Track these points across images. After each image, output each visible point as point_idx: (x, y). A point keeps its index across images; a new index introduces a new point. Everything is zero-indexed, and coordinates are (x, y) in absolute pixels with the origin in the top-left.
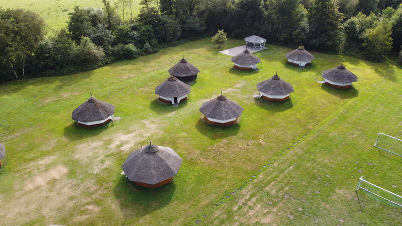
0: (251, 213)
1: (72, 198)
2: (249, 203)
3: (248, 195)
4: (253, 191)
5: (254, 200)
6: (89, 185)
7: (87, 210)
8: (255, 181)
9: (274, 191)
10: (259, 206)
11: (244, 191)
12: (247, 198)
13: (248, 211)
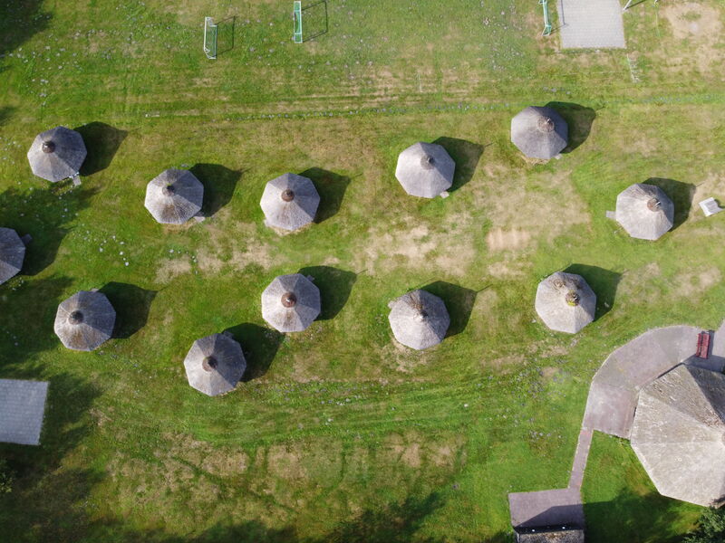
0: (389, 86)
1: (499, 194)
2: (383, 93)
3: (376, 100)
4: (368, 100)
5: (376, 94)
6: (480, 200)
7: (494, 173)
8: (356, 107)
9: (354, 89)
10: (379, 87)
11: (374, 106)
12: (379, 99)
13: (391, 89)
